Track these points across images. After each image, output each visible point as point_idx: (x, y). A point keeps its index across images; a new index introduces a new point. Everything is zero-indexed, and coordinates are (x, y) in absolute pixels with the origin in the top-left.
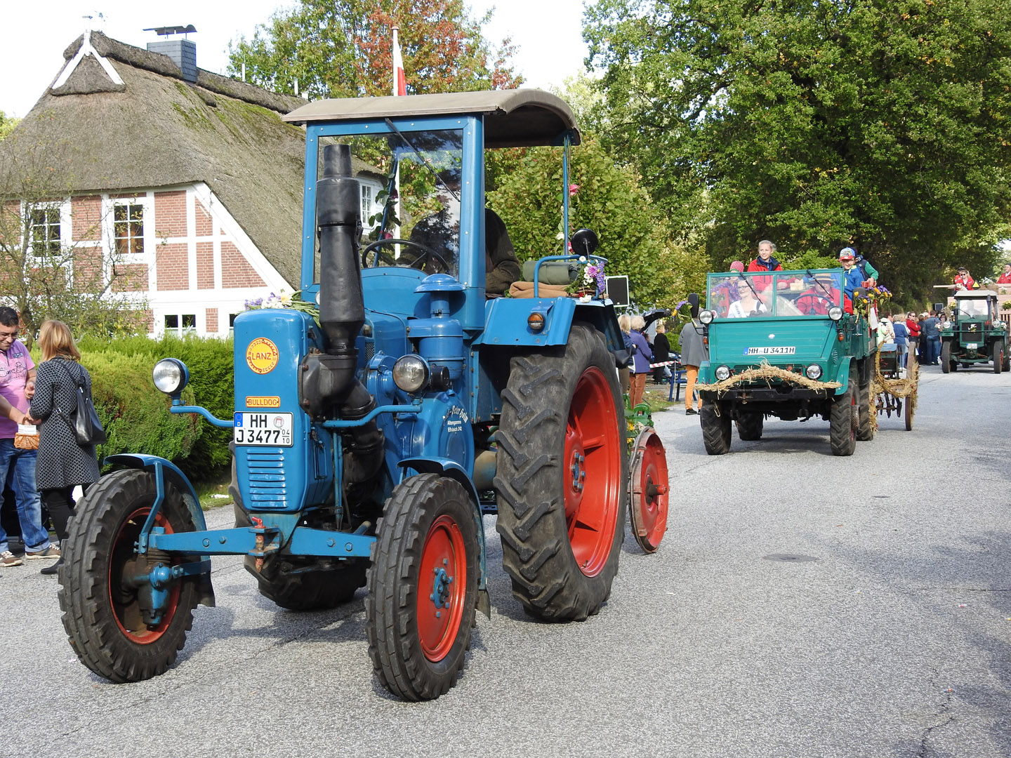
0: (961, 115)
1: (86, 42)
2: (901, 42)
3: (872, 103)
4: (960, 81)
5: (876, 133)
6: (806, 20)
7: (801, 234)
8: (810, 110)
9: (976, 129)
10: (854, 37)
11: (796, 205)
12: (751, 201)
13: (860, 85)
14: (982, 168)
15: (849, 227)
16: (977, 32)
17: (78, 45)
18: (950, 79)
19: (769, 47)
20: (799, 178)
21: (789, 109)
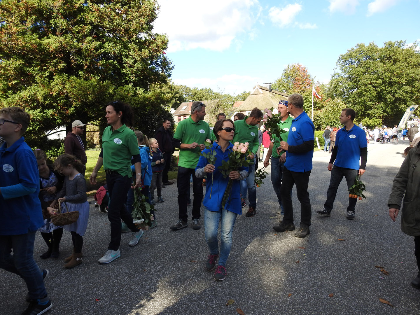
0: (406, 92)
1: (257, 86)
2: (394, 79)
3: (388, 91)
4: (407, 86)
5: (389, 97)
6: (375, 76)
7: (372, 115)
8: (375, 92)
9: (409, 95)
10: (385, 79)
11: (372, 110)
12: (362, 109)
13: (385, 87)
14: (410, 101)
15: (382, 114)
16: (410, 77)
17: (255, 87)
18: (404, 85)
19: (368, 81)
20: (372, 105)
21: (371, 92)
